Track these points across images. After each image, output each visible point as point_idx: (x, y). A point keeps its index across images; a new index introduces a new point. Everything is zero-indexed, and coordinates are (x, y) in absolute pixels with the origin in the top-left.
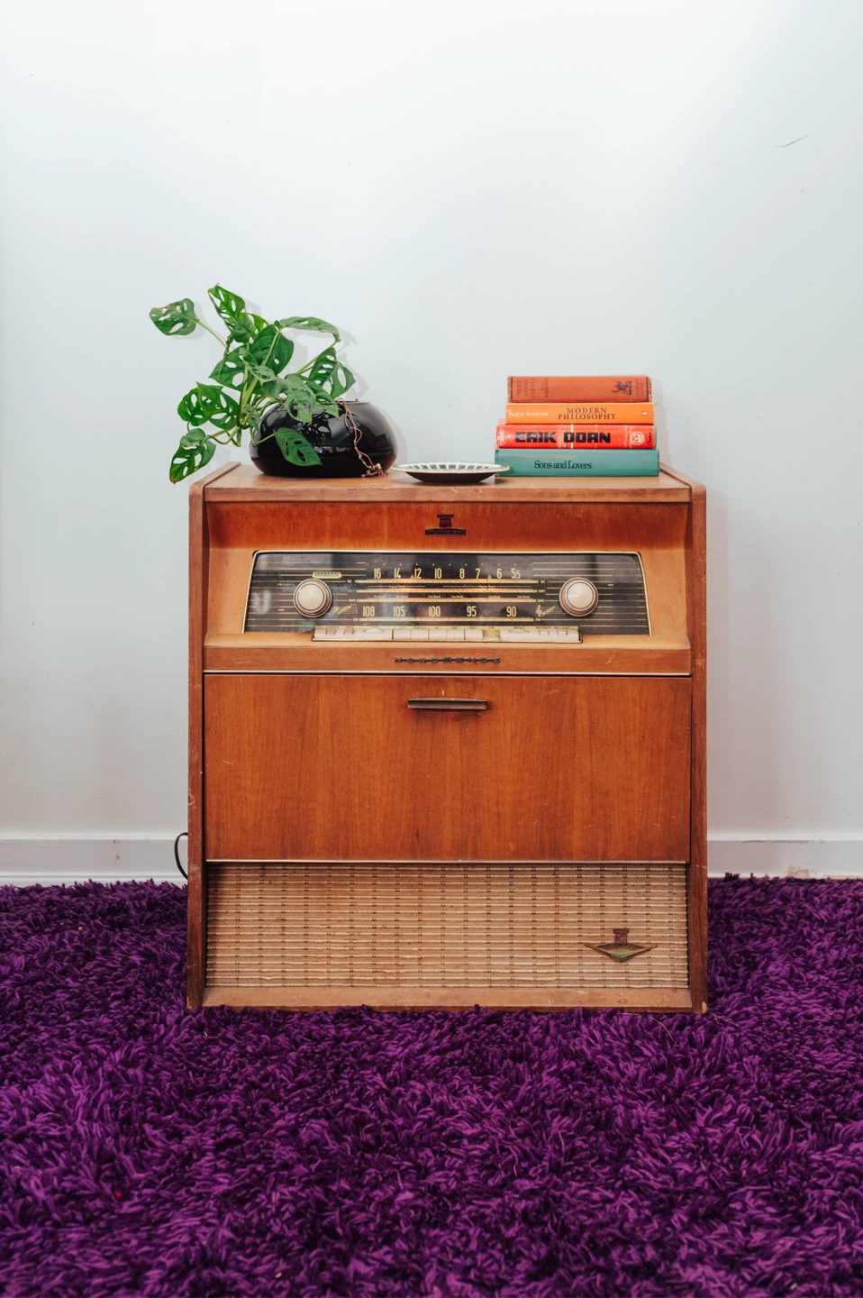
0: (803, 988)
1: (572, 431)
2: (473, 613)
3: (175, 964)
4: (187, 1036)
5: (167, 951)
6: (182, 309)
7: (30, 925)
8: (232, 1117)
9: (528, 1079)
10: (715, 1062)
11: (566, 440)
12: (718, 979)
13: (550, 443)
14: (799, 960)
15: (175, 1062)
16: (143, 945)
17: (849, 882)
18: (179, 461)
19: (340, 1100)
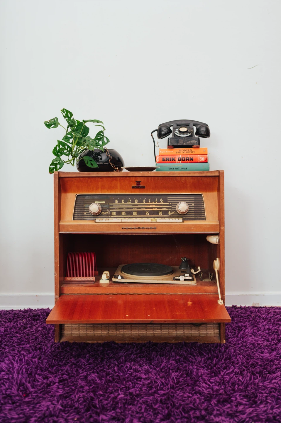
0: (257, 336)
1: (181, 157)
2: (148, 214)
3: (52, 330)
4: (54, 350)
5: (50, 326)
6: (54, 120)
7: (7, 320)
8: (66, 373)
9: (165, 361)
10: (228, 357)
11: (179, 160)
12: (229, 333)
13: (174, 161)
14: (256, 328)
15: (49, 357)
16: (43, 325)
17: (272, 308)
18: (52, 167)
19: (102, 368)
